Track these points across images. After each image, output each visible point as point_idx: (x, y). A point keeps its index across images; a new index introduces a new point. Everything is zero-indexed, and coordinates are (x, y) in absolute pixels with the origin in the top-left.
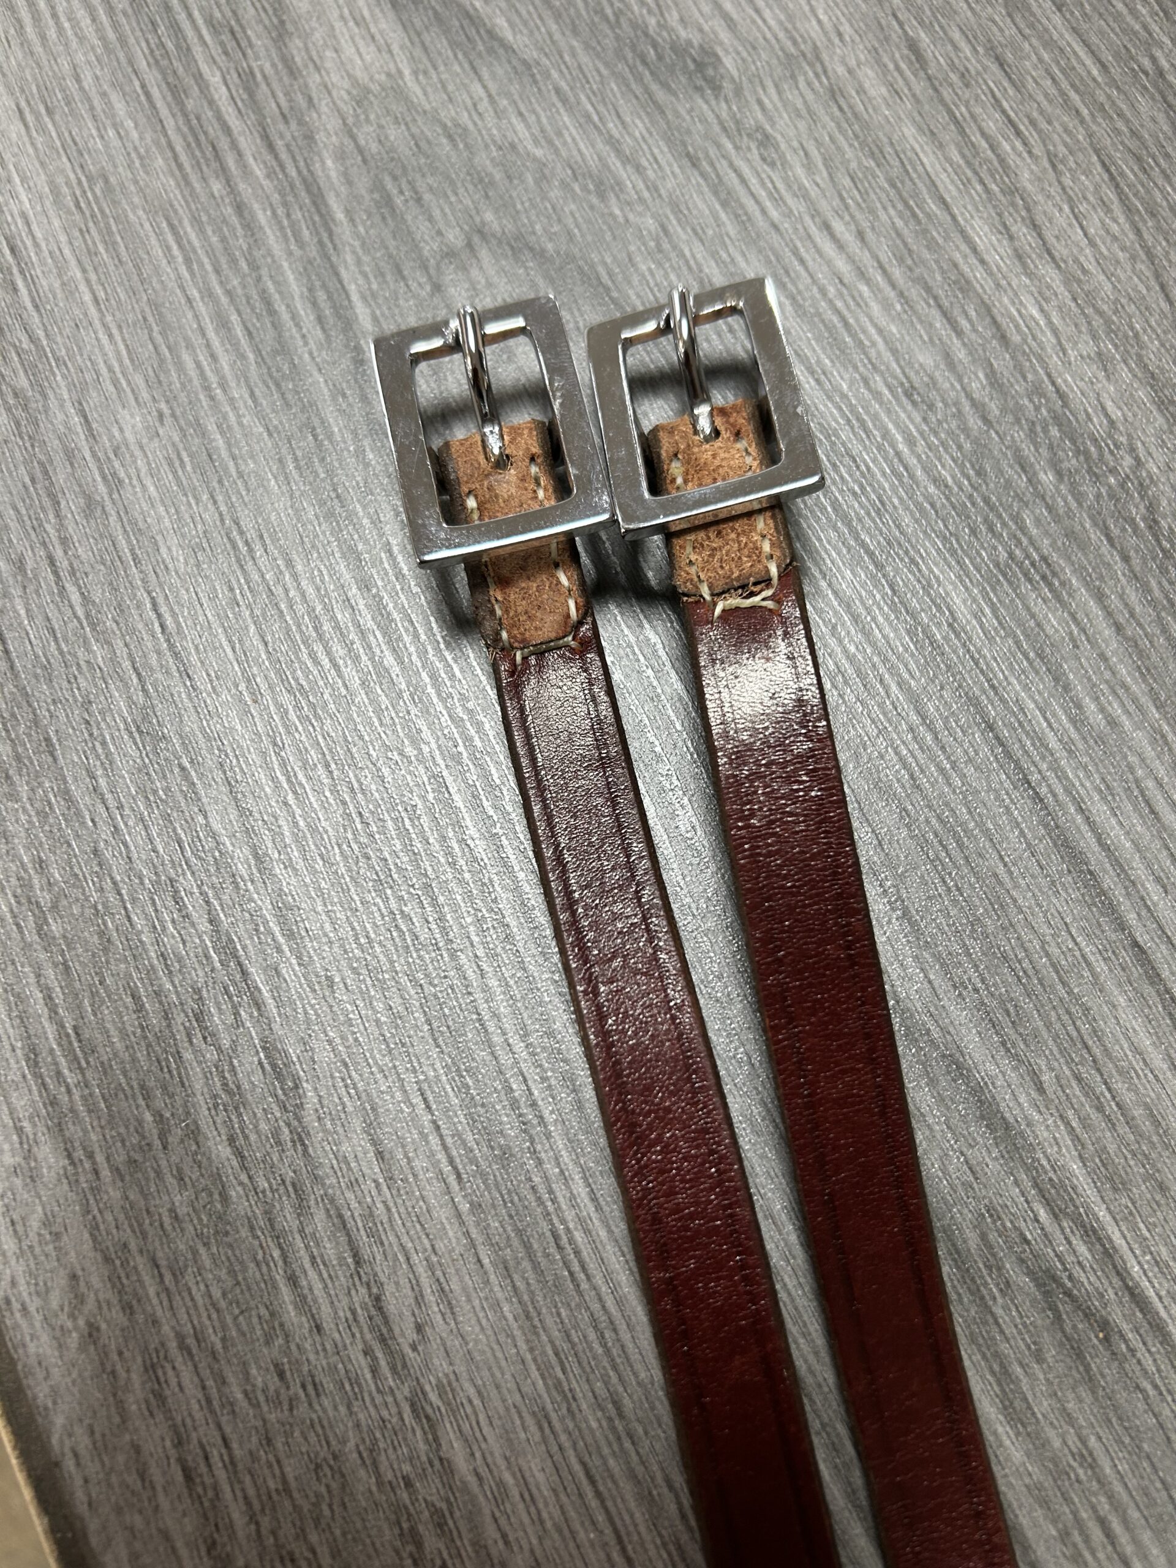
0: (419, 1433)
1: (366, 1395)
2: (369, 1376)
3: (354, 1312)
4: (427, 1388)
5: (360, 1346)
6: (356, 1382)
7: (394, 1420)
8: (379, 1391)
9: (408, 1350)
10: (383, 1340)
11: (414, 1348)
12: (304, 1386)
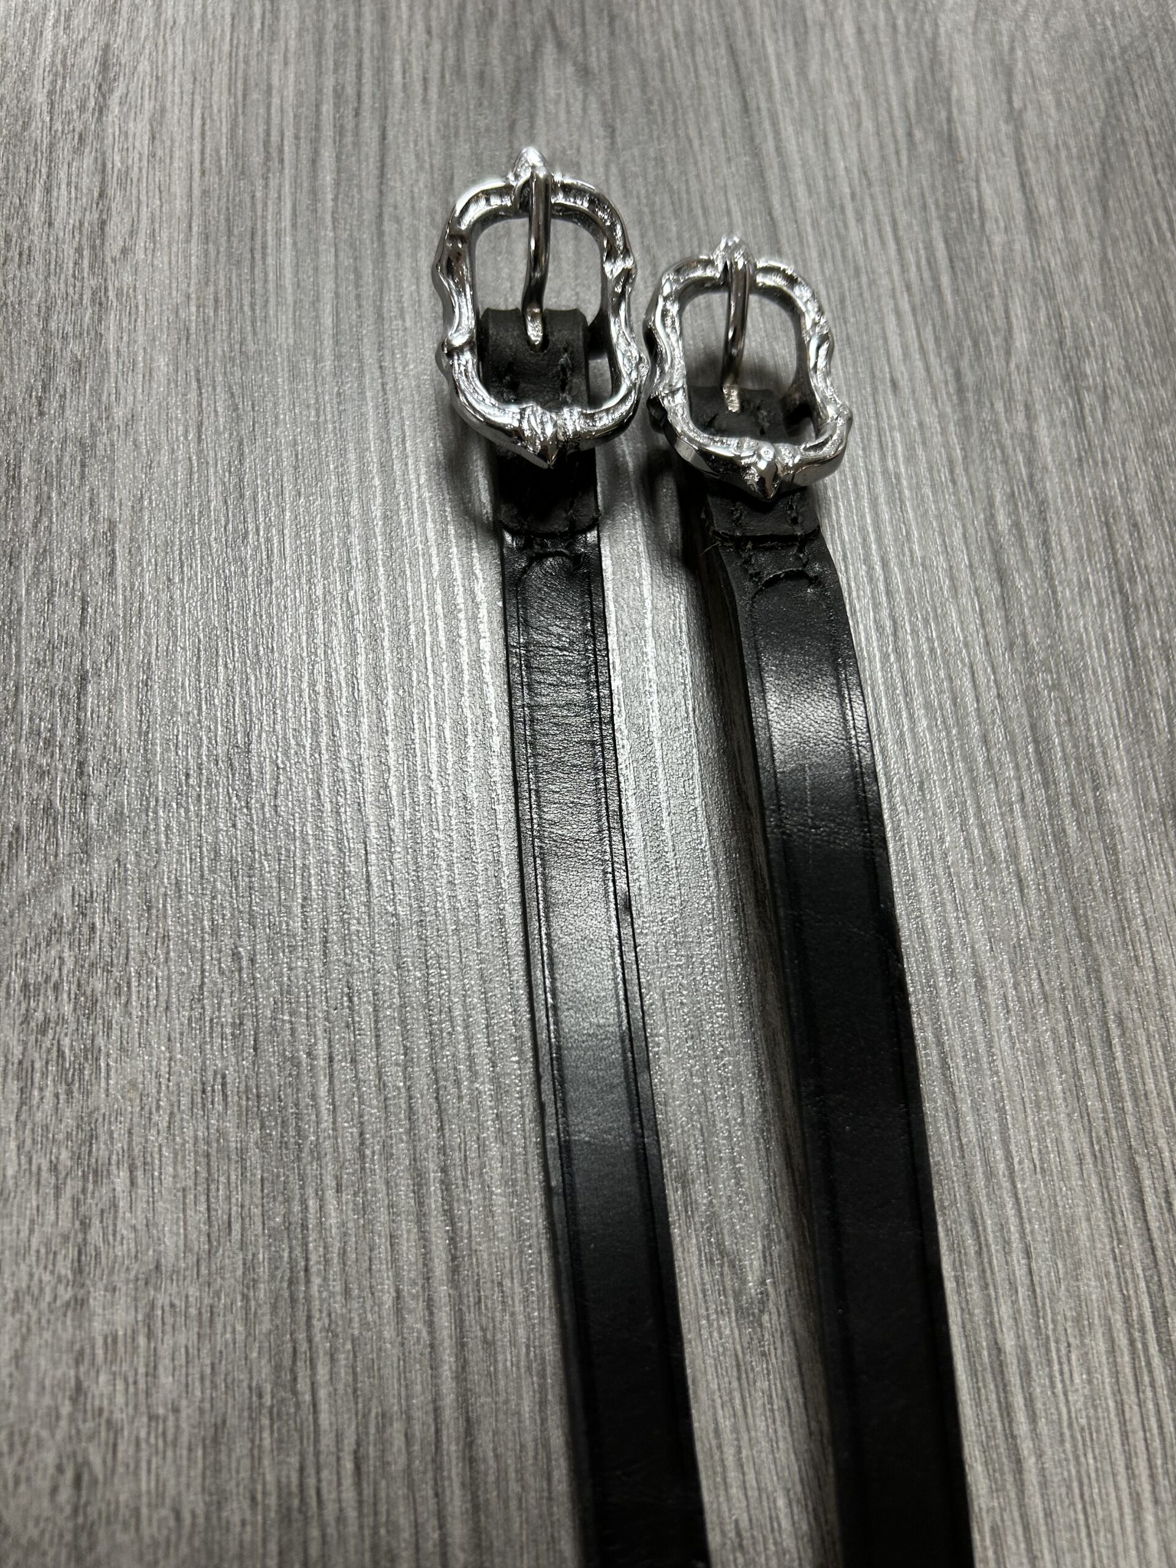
0: (90, 311)
1: (63, 277)
2: (71, 265)
3: (81, 224)
4: (110, 288)
5: (75, 245)
6: (59, 265)
7: (76, 297)
8: (74, 276)
9: (108, 260)
10: (93, 247)
11: (114, 260)
12: (21, 254)
